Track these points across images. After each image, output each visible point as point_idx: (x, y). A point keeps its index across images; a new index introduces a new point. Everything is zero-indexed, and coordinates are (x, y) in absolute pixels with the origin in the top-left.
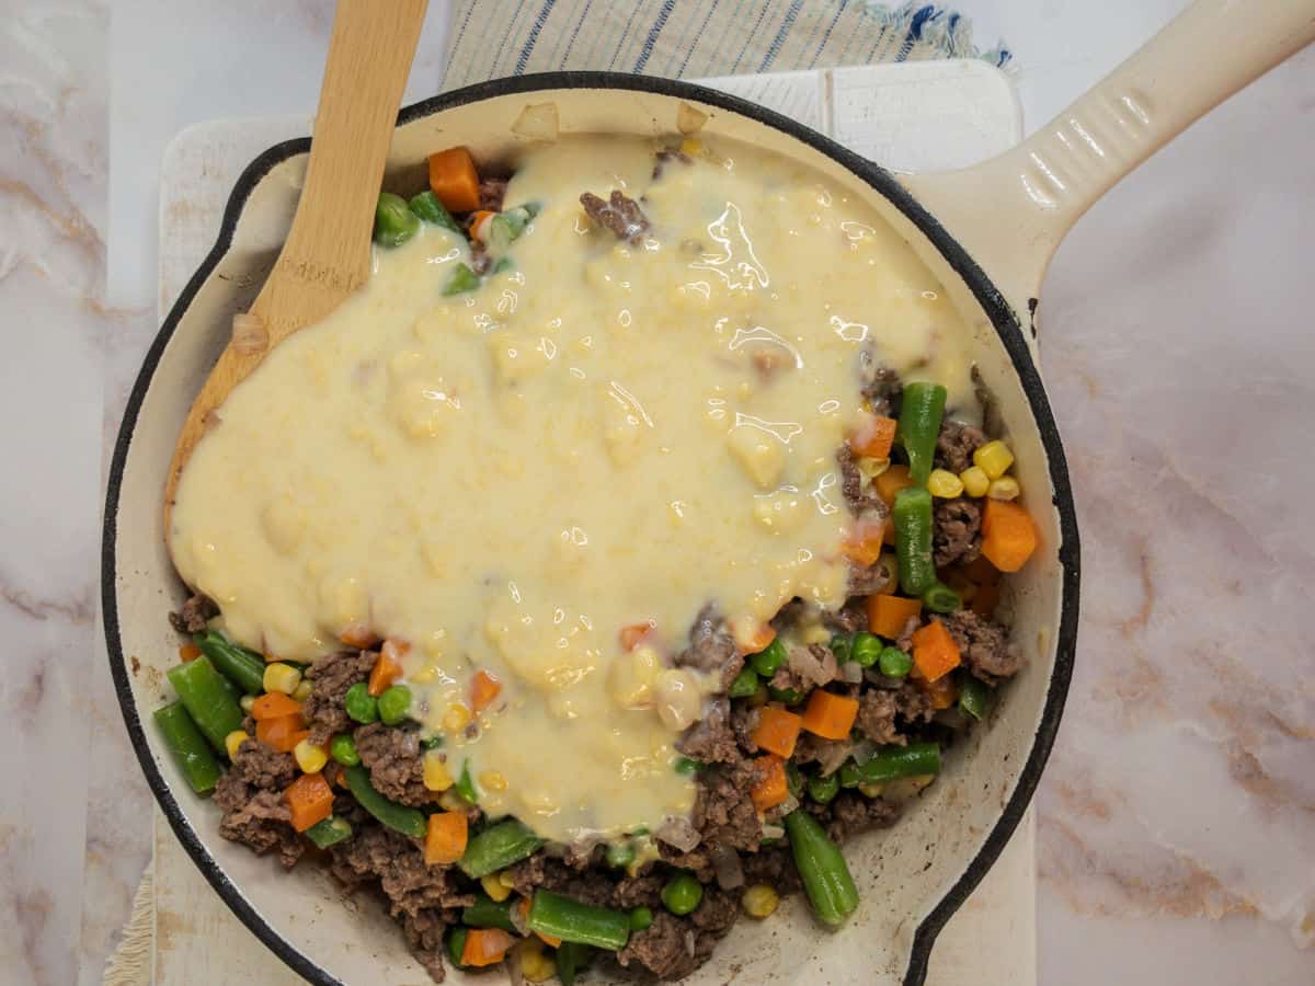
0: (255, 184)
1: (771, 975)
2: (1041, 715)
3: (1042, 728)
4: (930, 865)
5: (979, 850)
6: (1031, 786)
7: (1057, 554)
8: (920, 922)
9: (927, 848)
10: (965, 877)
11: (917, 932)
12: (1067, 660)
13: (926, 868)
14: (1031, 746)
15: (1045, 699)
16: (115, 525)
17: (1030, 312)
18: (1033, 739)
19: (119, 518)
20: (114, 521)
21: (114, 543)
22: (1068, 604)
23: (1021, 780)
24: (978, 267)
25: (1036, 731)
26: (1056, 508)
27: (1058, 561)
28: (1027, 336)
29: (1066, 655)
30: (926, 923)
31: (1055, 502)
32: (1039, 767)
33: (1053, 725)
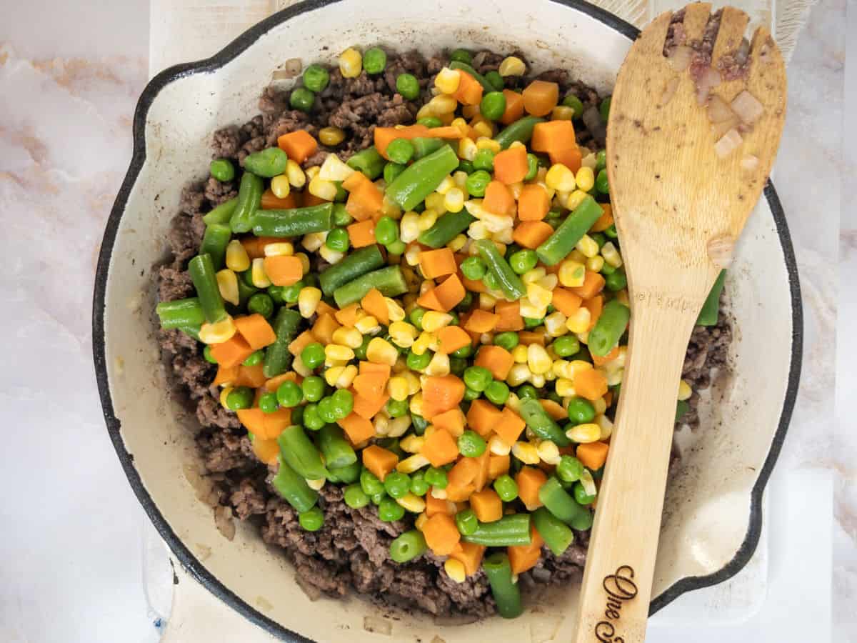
1: (239, 94)
2: (105, 319)
3: (102, 311)
4: (156, 199)
5: (121, 221)
6: (99, 273)
7: (121, 423)
8: (145, 164)
9: (163, 208)
10: (125, 201)
11: (145, 157)
12: (98, 359)
13: (158, 196)
14: (106, 298)
15: (105, 329)
16: (788, 269)
17: (177, 575)
18: (106, 303)
19: (787, 275)
20: (789, 272)
21: (785, 255)
22: (106, 394)
23: (107, 274)
24: (217, 596)
25: (105, 308)
26: (129, 452)
27: (120, 419)
28: (175, 559)
29: (99, 361)
30: (141, 165)
31: (131, 457)
32: (97, 286)
33: (95, 317)
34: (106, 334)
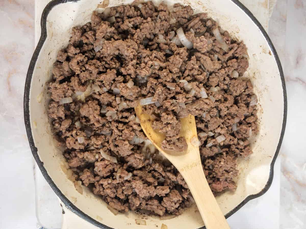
0: (268, 182)
1: (84, 13)
2: (29, 105)
3: (28, 102)
4: (49, 55)
5: (36, 63)
6: (27, 85)
7: (38, 149)
8: (47, 39)
9: (51, 58)
10: (38, 55)
11: (47, 36)
12: (27, 122)
13: (49, 53)
14: (30, 96)
15: (30, 110)
16: (283, 88)
17: (64, 210)
18: (30, 98)
19: (282, 90)
20: (283, 89)
21: (282, 83)
22: (31, 137)
23: (30, 86)
24: (81, 217)
25: (30, 100)
26: (42, 161)
27: (37, 147)
28: (63, 204)
29: (28, 123)
30: (45, 39)
31: (42, 163)
32: (26, 91)
33: (25, 104)
34: (30, 112)
